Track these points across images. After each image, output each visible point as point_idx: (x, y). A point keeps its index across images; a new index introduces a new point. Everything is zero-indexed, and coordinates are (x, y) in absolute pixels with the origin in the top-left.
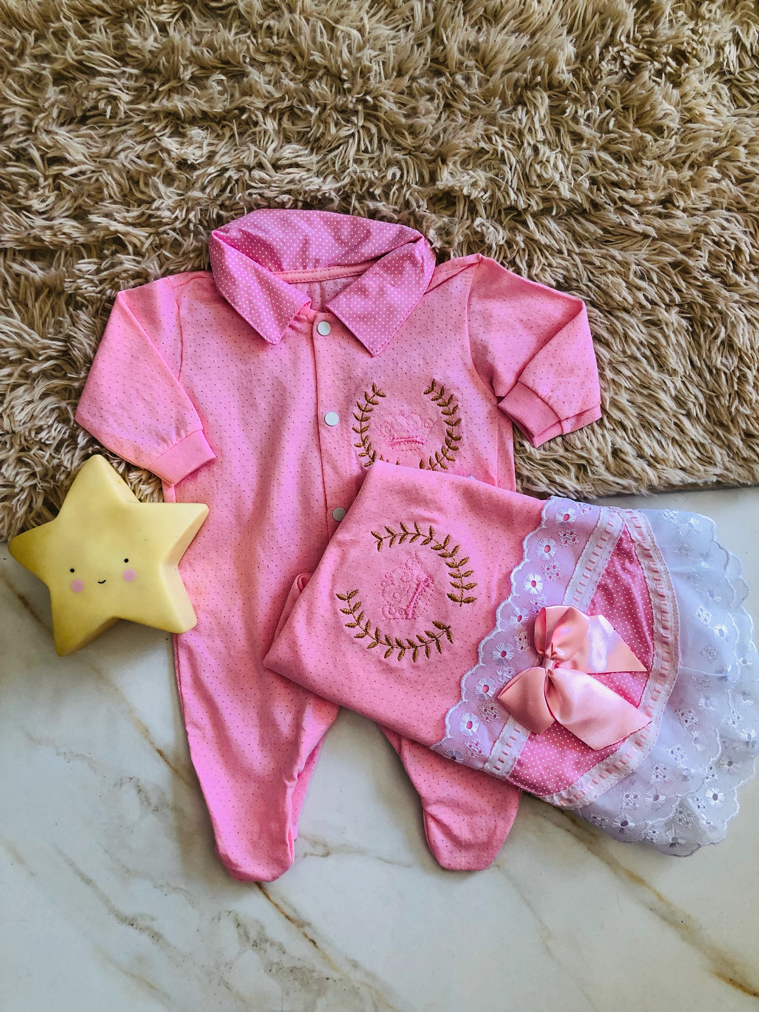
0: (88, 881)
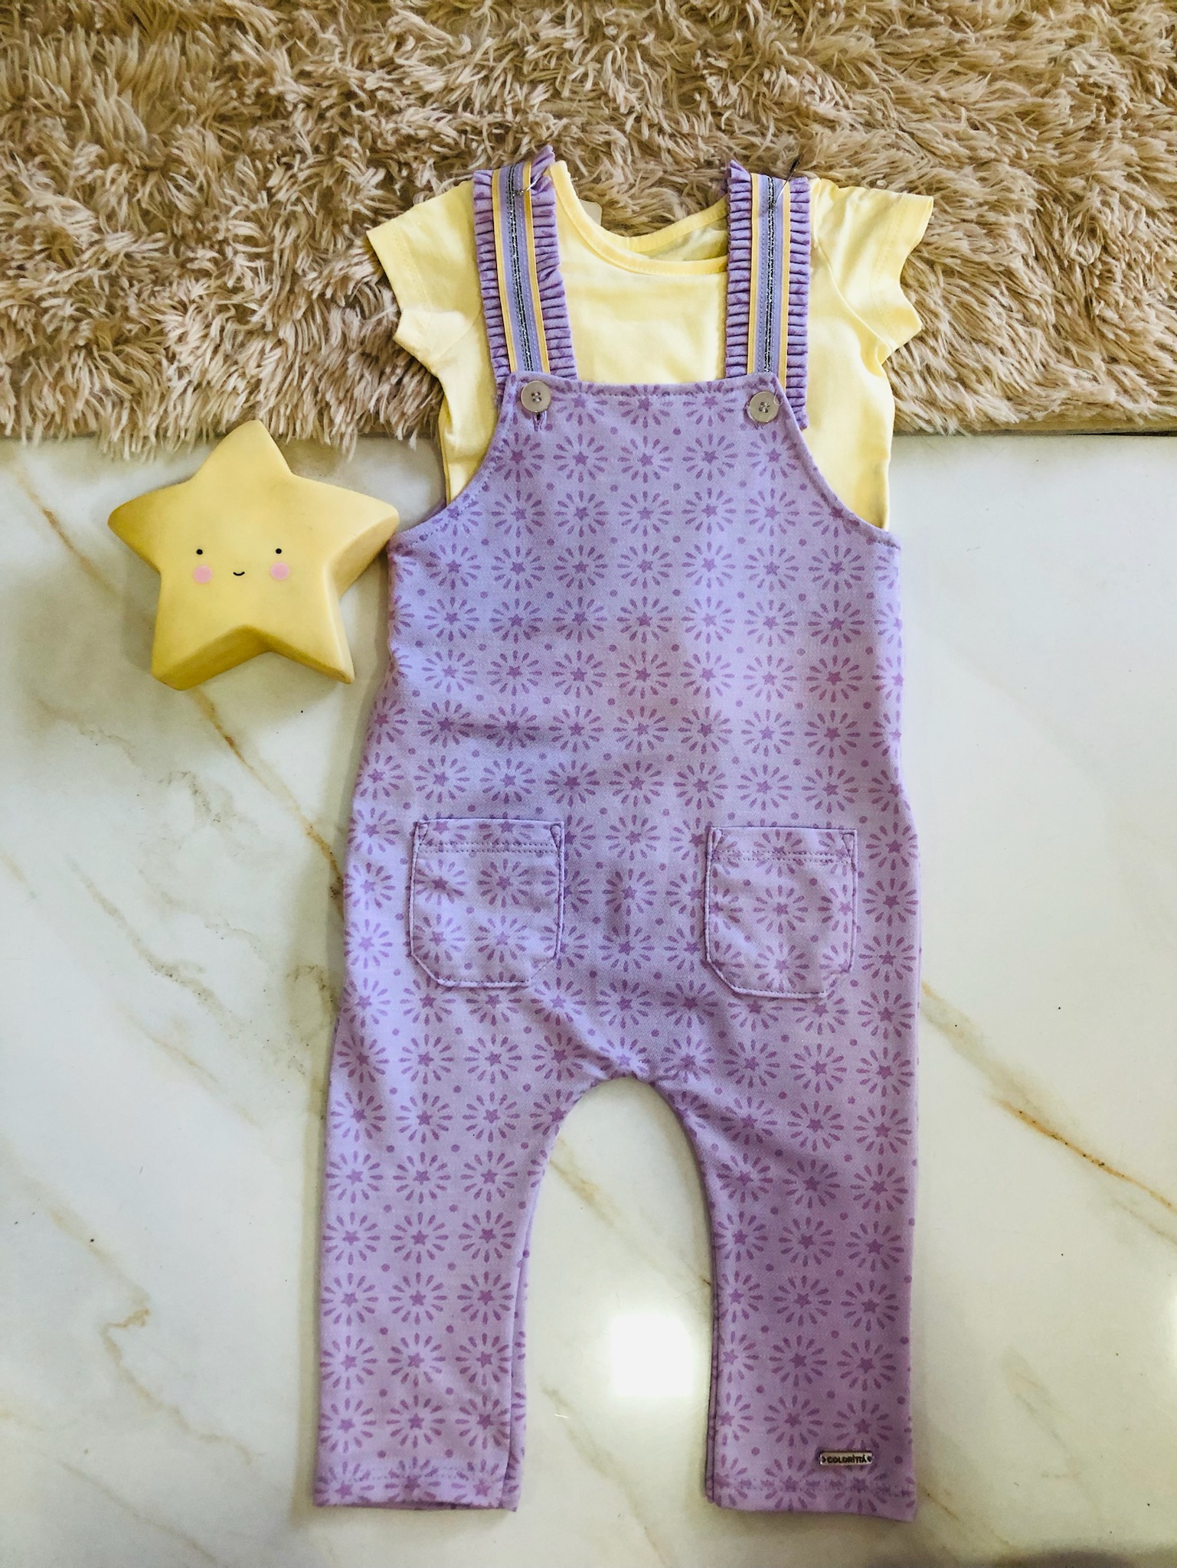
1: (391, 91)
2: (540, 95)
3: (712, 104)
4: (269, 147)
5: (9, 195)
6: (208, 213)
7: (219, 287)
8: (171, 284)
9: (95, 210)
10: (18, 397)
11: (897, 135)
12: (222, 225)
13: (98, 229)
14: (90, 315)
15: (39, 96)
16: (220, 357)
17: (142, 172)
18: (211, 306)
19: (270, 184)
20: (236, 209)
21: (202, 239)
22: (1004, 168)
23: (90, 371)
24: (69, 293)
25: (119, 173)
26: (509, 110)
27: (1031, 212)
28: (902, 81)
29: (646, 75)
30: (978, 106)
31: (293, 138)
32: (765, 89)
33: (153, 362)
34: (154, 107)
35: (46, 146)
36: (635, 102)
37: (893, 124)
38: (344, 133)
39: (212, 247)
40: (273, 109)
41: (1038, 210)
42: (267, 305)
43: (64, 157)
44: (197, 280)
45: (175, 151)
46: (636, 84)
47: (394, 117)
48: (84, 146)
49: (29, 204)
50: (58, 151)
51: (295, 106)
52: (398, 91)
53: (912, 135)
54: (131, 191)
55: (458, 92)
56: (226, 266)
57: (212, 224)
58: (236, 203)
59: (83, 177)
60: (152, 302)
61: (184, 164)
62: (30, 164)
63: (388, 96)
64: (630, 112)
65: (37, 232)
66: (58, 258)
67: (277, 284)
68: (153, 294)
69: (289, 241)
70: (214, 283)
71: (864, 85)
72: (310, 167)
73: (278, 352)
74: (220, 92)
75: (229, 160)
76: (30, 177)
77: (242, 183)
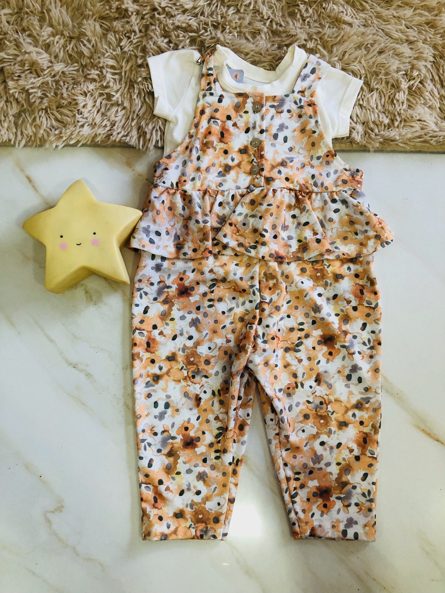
0: (51, 341)
1: (171, 8)
2: (231, 11)
3: (302, 16)
4: (122, 29)
5: (15, 47)
6: (96, 56)
7: (100, 86)
8: (80, 85)
9: (50, 55)
10: (16, 129)
11: (377, 30)
12: (102, 60)
13: (51, 62)
14: (47, 96)
15: (28, 7)
16: (100, 113)
17: (69, 39)
18: (96, 94)
19: (121, 44)
20: (107, 55)
21: (93, 66)
22: (420, 44)
23: (47, 118)
24: (39, 87)
25: (60, 39)
26: (219, 16)
27: (430, 62)
28: (379, 9)
29: (275, 4)
30: (410, 19)
31: (132, 26)
32: (323, 10)
33: (72, 115)
34: (74, 13)
35: (31, 28)
36: (271, 15)
37: (375, 26)
38: (152, 24)
39: (97, 70)
40: (123, 14)
41: (434, 62)
42: (119, 94)
43: (38, 32)
44: (91, 83)
45: (83, 30)
46: (271, 7)
47: (172, 18)
48: (46, 28)
49: (23, 51)
50: (35, 29)
51: (132, 13)
52: (174, 8)
53: (383, 30)
54: (65, 46)
55: (198, 9)
56: (103, 77)
57: (98, 60)
58: (107, 52)
59: (45, 40)
60: (73, 91)
61: (87, 36)
62: (24, 35)
63: (170, 10)
64: (268, 19)
65: (26, 62)
66: (35, 73)
67: (123, 85)
68: (73, 88)
69: (128, 68)
70: (98, 85)
71: (363, 10)
72: (137, 38)
73: (123, 112)
74: (102, 7)
75: (105, 35)
76: (24, 39)
77: (110, 43)
